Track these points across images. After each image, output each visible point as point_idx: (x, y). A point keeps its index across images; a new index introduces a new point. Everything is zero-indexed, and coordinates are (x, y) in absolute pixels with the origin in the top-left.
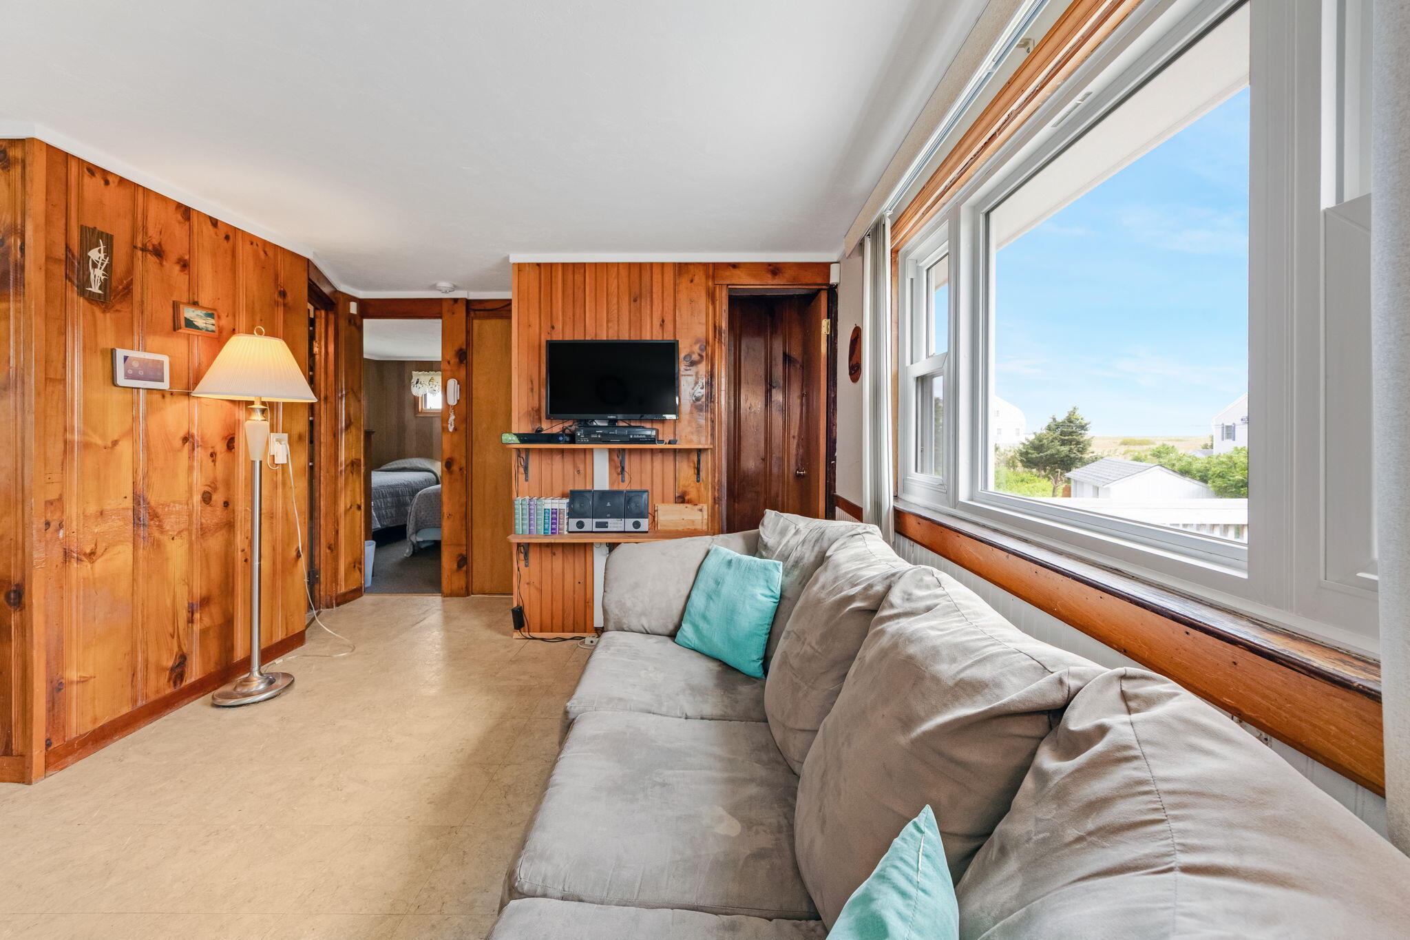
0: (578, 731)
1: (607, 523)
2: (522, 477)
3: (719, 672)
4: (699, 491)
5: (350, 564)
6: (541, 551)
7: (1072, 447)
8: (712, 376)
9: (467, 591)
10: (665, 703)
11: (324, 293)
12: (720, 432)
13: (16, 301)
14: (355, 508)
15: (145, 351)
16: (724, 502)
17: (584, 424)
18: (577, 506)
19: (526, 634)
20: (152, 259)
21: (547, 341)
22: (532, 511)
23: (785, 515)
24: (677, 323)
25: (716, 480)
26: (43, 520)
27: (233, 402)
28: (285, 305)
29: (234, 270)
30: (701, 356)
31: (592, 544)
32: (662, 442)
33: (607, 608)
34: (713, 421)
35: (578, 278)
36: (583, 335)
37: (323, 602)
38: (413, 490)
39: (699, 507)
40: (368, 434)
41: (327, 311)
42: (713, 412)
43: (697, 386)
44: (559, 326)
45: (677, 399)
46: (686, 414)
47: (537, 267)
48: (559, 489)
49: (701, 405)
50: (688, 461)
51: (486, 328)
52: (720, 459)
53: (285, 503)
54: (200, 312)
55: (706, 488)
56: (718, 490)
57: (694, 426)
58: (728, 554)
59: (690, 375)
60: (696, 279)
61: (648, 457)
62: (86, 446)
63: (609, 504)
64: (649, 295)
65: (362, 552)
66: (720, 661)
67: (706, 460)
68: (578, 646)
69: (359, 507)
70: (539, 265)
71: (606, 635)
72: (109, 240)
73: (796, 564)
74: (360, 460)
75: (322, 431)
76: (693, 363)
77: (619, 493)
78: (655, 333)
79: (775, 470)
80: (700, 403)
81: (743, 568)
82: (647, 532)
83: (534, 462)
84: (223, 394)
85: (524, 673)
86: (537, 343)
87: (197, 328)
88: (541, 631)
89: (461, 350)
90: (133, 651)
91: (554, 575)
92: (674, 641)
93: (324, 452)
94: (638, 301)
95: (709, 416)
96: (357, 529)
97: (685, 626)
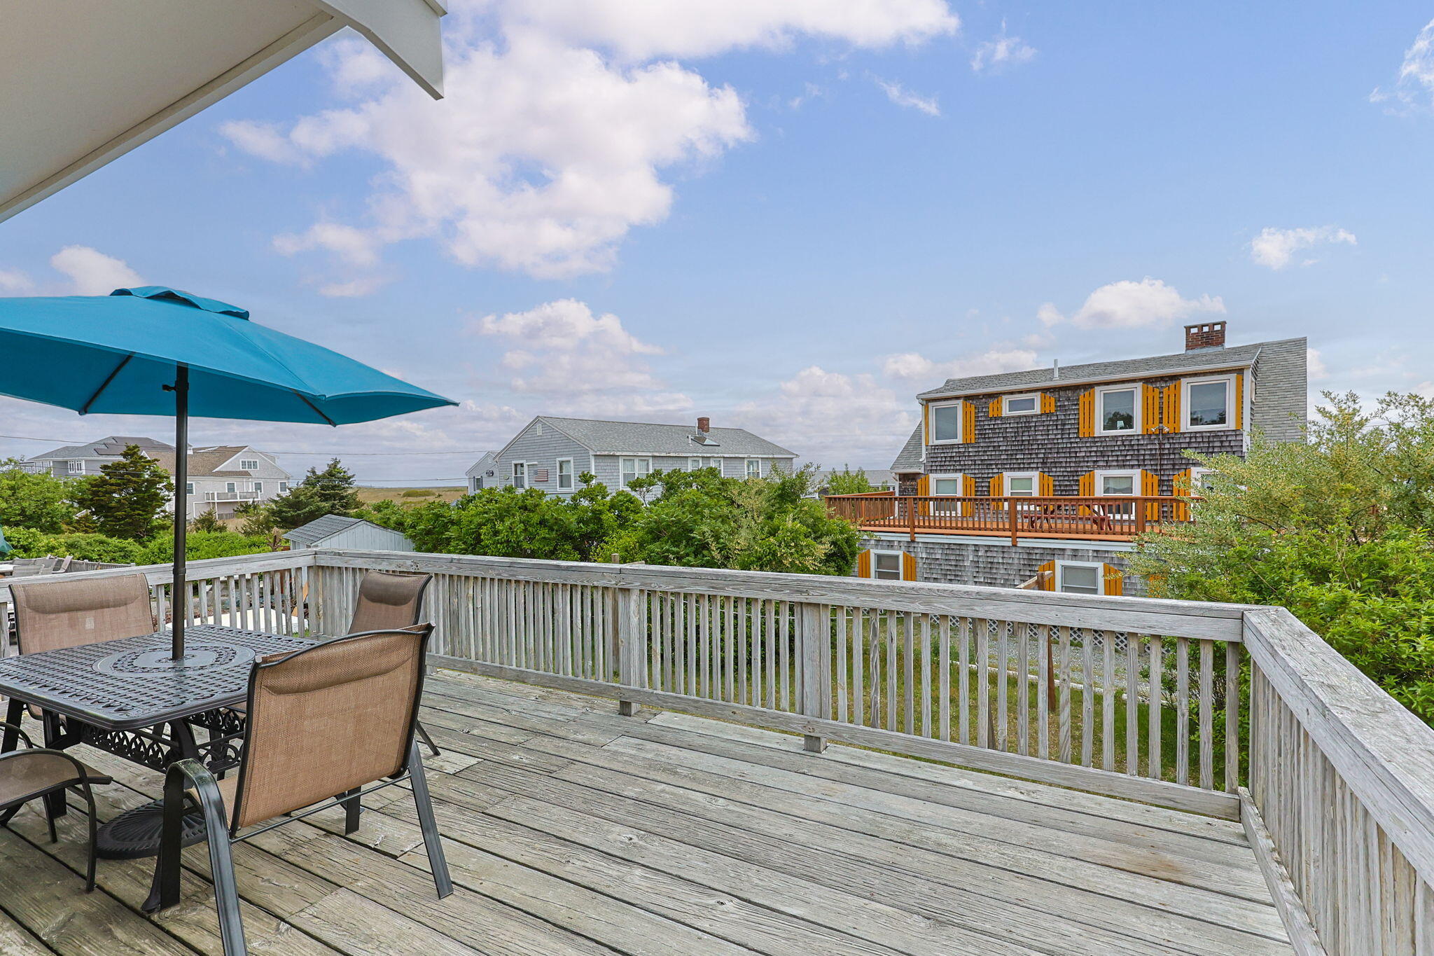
7: (336, 502)
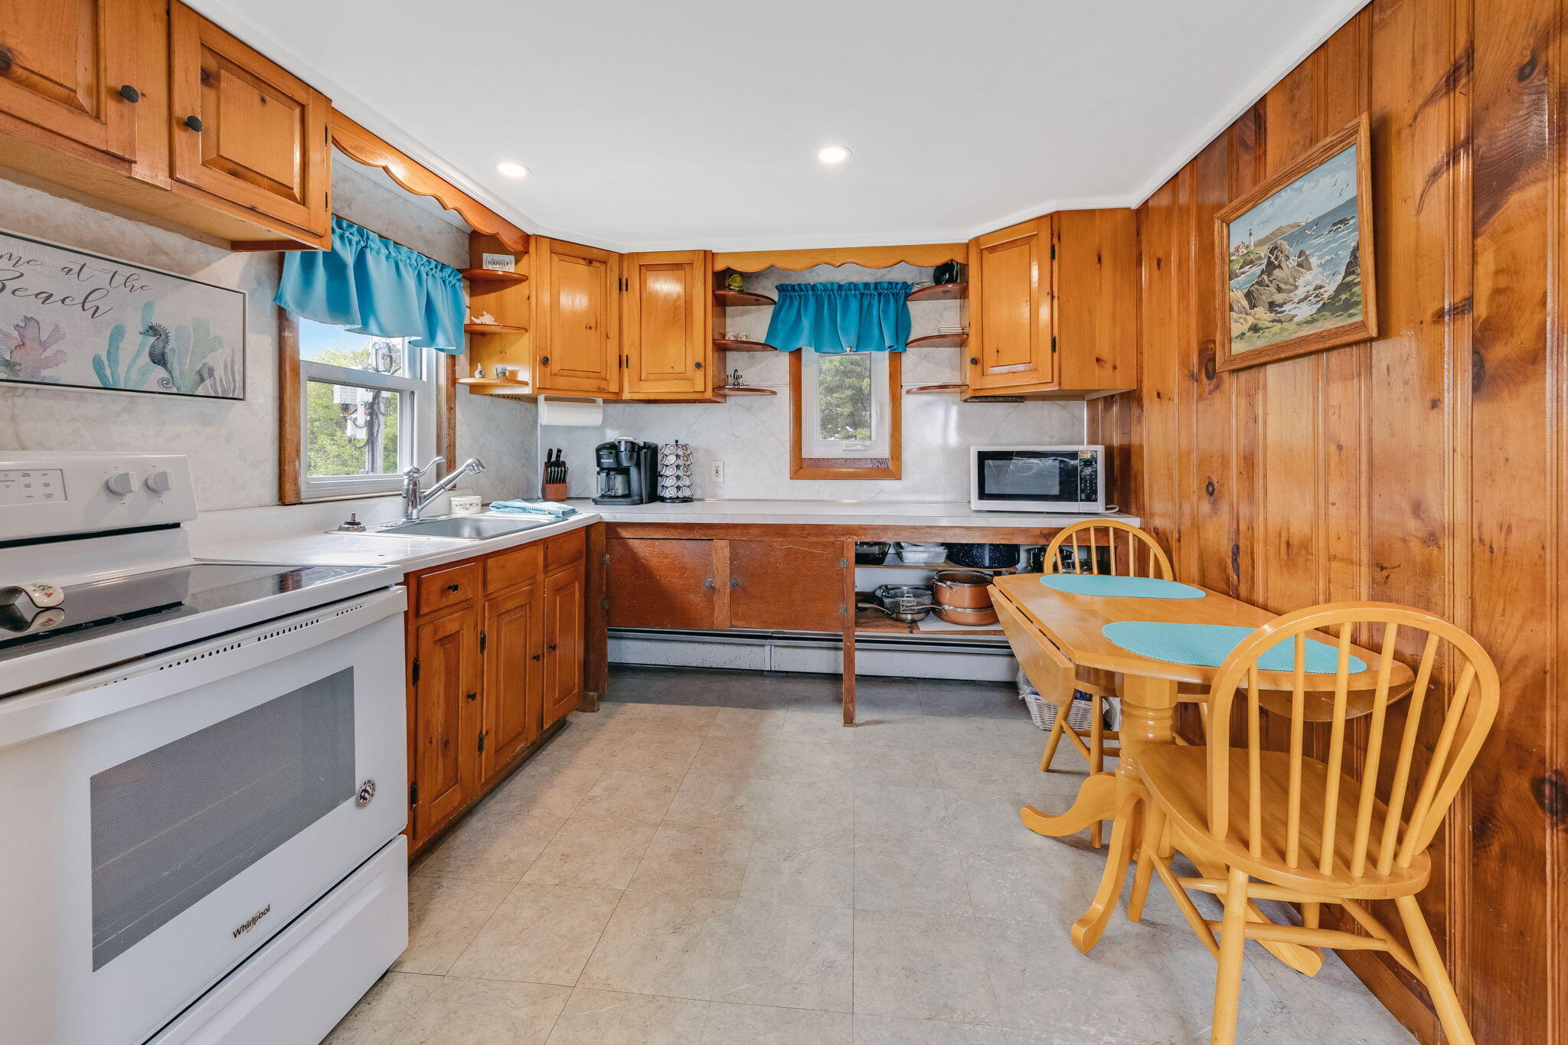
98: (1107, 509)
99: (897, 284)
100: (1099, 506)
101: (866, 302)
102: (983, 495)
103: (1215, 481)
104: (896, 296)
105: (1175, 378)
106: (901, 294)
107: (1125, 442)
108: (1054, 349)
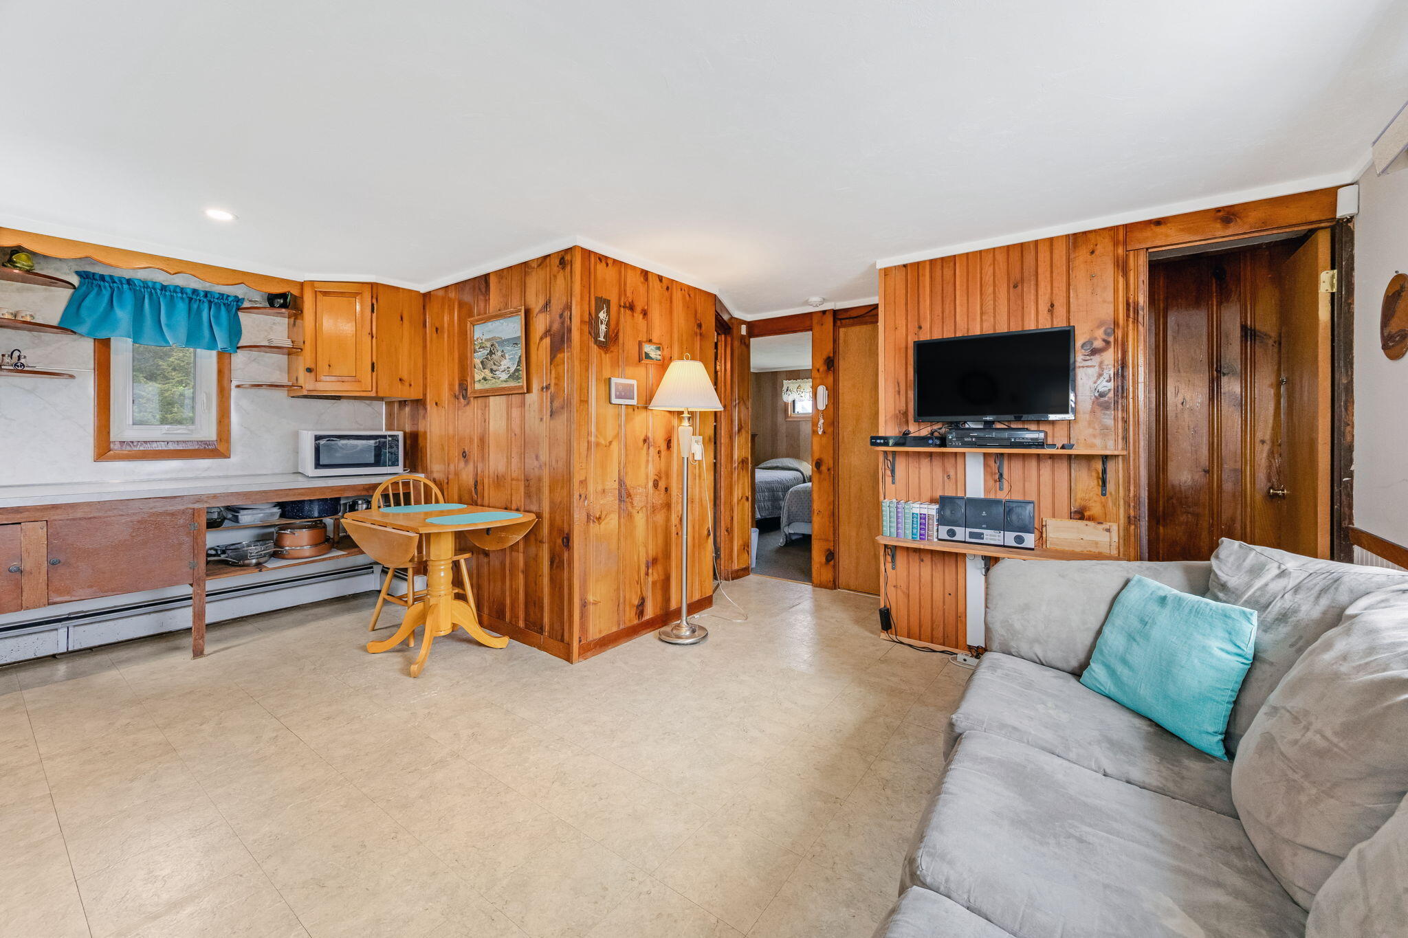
0: (968, 747)
1: (983, 534)
2: (889, 480)
3: (1148, 733)
4: (1104, 506)
5: (741, 546)
6: (908, 555)
8: (1124, 365)
9: (834, 585)
10: (1074, 749)
11: (724, 320)
12: (1137, 434)
13: (568, 352)
14: (744, 499)
15: (625, 378)
16: (1144, 524)
17: (955, 426)
18: (948, 513)
19: (894, 637)
20: (628, 312)
21: (914, 342)
22: (900, 515)
23: (1258, 548)
24: (1072, 306)
25: (1132, 494)
26: (578, 493)
27: (670, 412)
28: (701, 334)
29: (671, 312)
30: (1107, 343)
31: (964, 555)
32: (1053, 446)
33: (991, 626)
34: (1125, 421)
35: (948, 273)
36: (952, 331)
37: (723, 575)
38: (786, 487)
39: (1106, 526)
40: (753, 436)
41: (725, 334)
42: (1125, 409)
43: (1102, 378)
44: (926, 325)
45: (1072, 396)
46: (1084, 413)
47: (904, 268)
48: (927, 495)
49: (1106, 402)
50: (1089, 469)
51: (852, 335)
52: (1137, 468)
53: (700, 492)
54: (653, 347)
55: (1116, 503)
56: (1134, 507)
57: (1097, 427)
58: (1159, 588)
59: (1091, 366)
60: (1099, 249)
61: (1034, 463)
62: (598, 444)
63: (984, 514)
64: (1033, 278)
65: (749, 537)
66: (1150, 720)
67: (1115, 472)
68: (949, 661)
69: (747, 499)
70: (905, 266)
71: (988, 656)
72: (608, 302)
73: (1283, 617)
74: (748, 459)
75: (723, 434)
76: (1094, 352)
77: (997, 502)
78: (1041, 321)
79: (1228, 486)
80: (1106, 399)
81: (1187, 610)
82: (1033, 549)
83: (901, 465)
84: (665, 406)
85: (894, 675)
86: (903, 345)
87: (651, 358)
88: (909, 637)
89: (829, 358)
90: (618, 589)
91: (922, 580)
92: (1079, 681)
93: (723, 451)
94: (1020, 286)
95: (1120, 416)
96: (746, 516)
97: (1094, 665)
98: (404, 470)
99: (228, 296)
100: (399, 469)
101: (195, 306)
102: (318, 465)
103: (466, 451)
104: (227, 306)
105: (446, 394)
106: (235, 306)
107: (414, 429)
108: (373, 370)
